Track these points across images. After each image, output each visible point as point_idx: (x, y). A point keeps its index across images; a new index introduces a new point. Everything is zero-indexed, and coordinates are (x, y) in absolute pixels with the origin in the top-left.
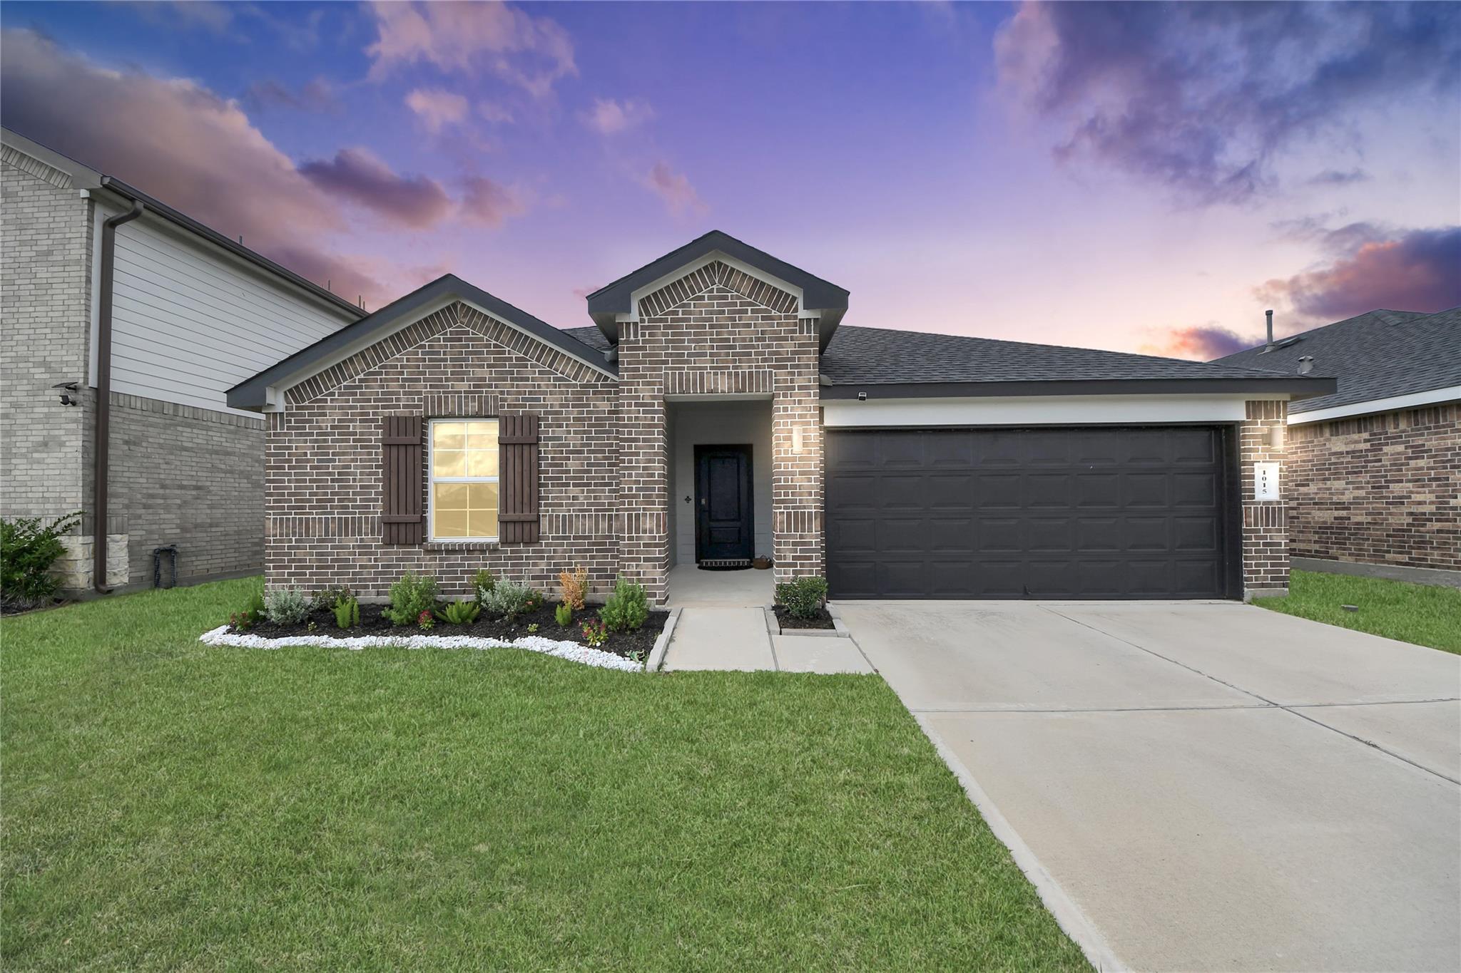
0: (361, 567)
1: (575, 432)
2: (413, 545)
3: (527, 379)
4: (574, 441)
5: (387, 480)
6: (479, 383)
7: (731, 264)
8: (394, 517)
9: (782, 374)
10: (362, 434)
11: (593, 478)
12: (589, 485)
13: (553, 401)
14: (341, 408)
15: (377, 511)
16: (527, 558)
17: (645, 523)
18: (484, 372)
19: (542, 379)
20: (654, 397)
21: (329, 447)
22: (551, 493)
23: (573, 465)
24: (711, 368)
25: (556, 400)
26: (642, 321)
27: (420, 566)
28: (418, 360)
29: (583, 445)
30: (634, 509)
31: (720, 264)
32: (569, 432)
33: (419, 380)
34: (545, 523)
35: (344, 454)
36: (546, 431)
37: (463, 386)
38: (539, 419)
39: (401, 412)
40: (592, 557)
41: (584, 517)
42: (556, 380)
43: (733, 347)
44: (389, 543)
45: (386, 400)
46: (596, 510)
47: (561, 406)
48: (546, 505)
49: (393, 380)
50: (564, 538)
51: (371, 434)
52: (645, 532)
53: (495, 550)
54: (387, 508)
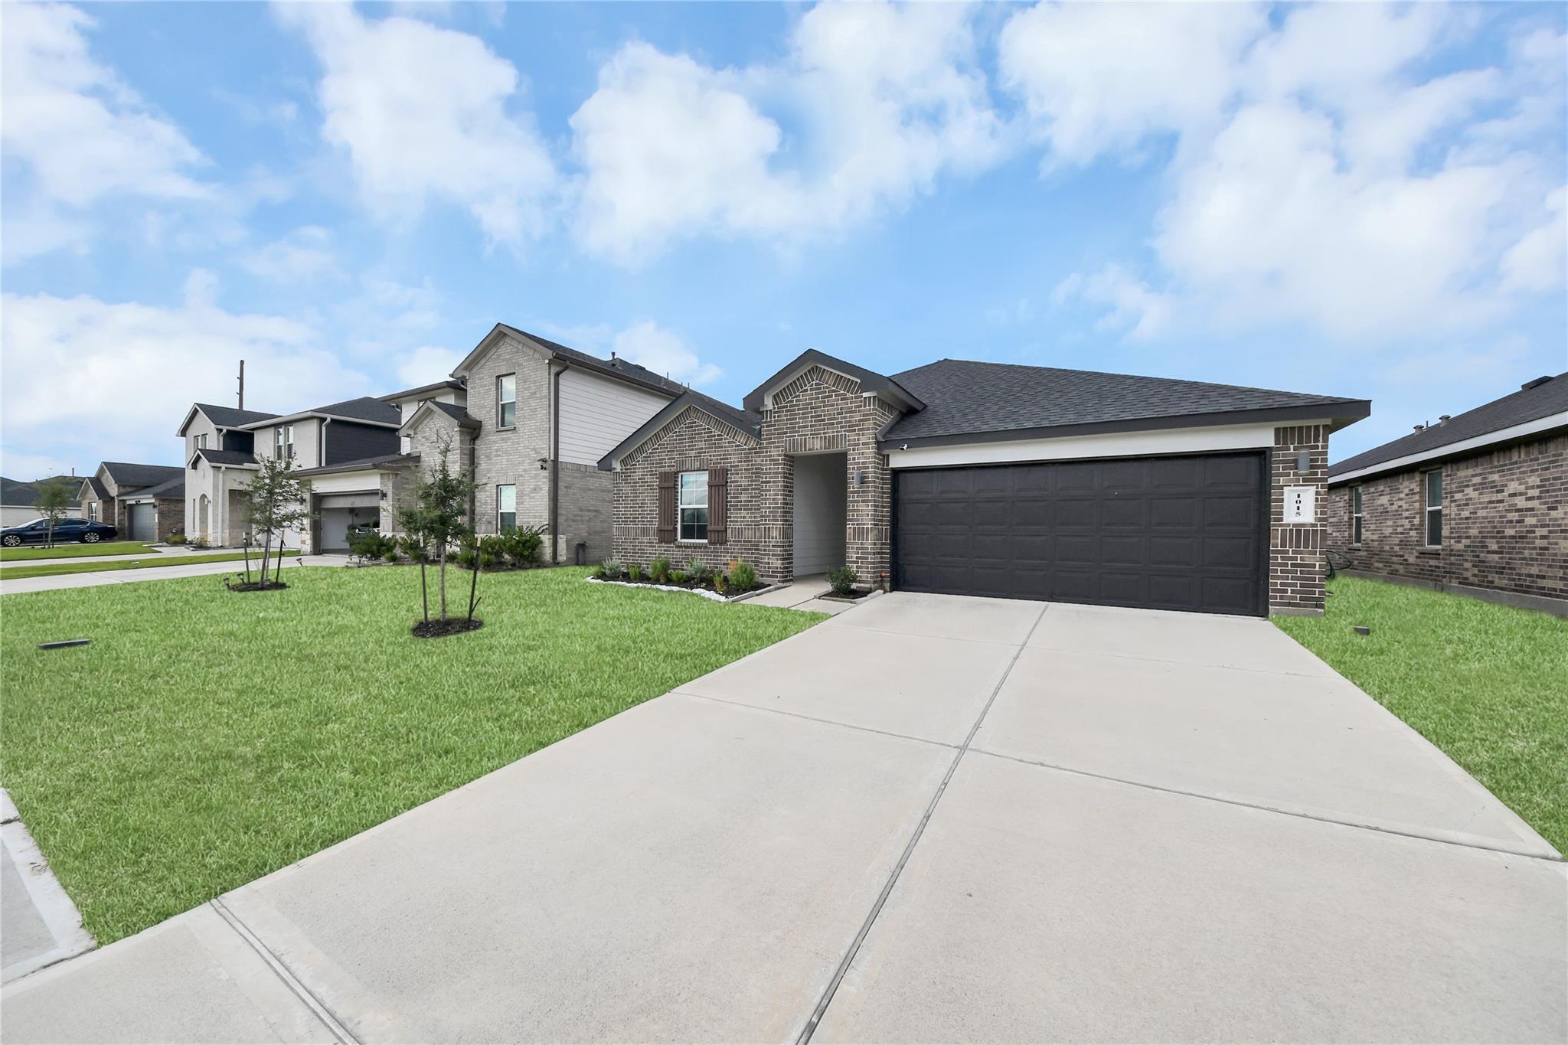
0: (650, 553)
1: (745, 478)
2: (670, 543)
3: (722, 447)
4: (744, 483)
5: (660, 507)
6: (700, 452)
7: (823, 367)
8: (664, 527)
9: (852, 436)
10: (651, 482)
11: (754, 505)
12: (751, 509)
13: (734, 459)
14: (642, 468)
15: (656, 524)
16: (721, 552)
17: (773, 533)
18: (702, 445)
19: (729, 446)
20: (779, 455)
21: (637, 490)
22: (732, 514)
23: (743, 497)
24: (811, 435)
25: (735, 458)
26: (774, 408)
27: (673, 554)
28: (673, 440)
29: (749, 485)
30: (767, 524)
31: (817, 367)
32: (742, 478)
33: (674, 451)
34: (729, 532)
35: (643, 493)
36: (732, 478)
37: (693, 453)
38: (727, 470)
39: (667, 469)
40: (752, 554)
41: (748, 528)
42: (736, 446)
43: (824, 420)
44: (661, 542)
45: (660, 463)
46: (755, 525)
47: (739, 462)
48: (730, 521)
49: (663, 452)
50: (739, 541)
51: (654, 482)
52: (773, 538)
53: (706, 547)
54: (660, 523)
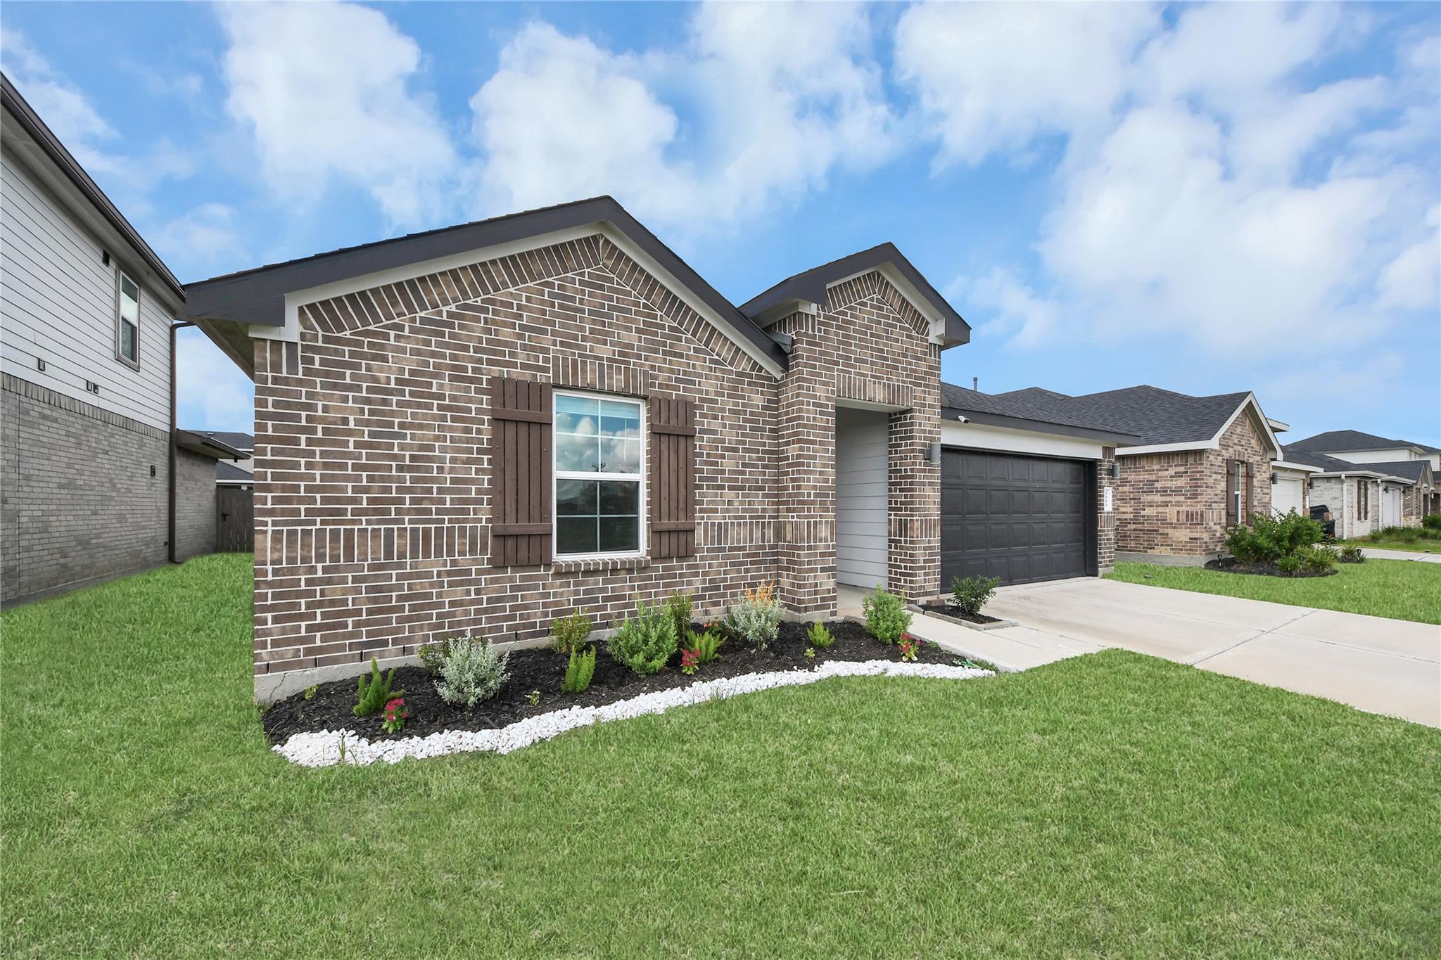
0: (452, 604)
1: (732, 427)
2: (537, 566)
3: (681, 356)
4: (730, 437)
5: (498, 469)
6: (626, 351)
8: (512, 526)
9: (918, 391)
10: (454, 398)
11: (748, 480)
12: (742, 488)
13: (708, 386)
14: (415, 352)
15: (482, 517)
16: (681, 575)
17: (821, 532)
18: (631, 338)
19: (698, 359)
20: (828, 399)
21: (392, 414)
22: (706, 496)
23: (728, 464)
24: (872, 376)
25: (711, 385)
26: (819, 315)
27: (547, 595)
28: (543, 302)
29: (738, 442)
31: (879, 275)
32: (724, 426)
33: (544, 332)
34: (699, 532)
35: (421, 427)
36: (702, 422)
37: (606, 351)
38: (696, 407)
39: (517, 373)
40: (747, 571)
41: (739, 524)
42: (712, 361)
43: (886, 359)
44: (498, 565)
45: (495, 350)
46: (751, 517)
47: (717, 393)
48: (701, 511)
49: (505, 324)
50: (720, 550)
51: (470, 400)
52: (821, 541)
53: (646, 568)
54: (499, 512)
